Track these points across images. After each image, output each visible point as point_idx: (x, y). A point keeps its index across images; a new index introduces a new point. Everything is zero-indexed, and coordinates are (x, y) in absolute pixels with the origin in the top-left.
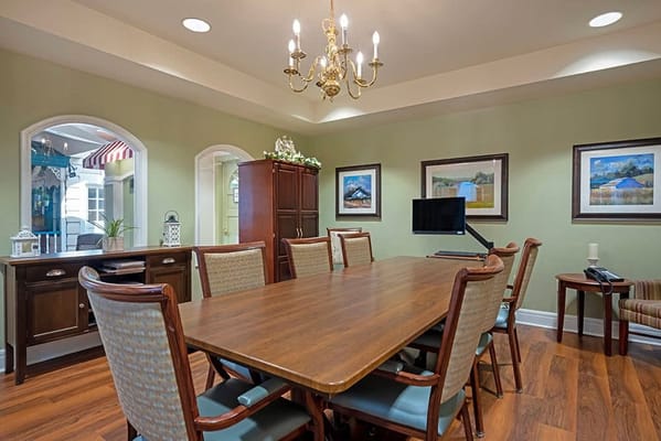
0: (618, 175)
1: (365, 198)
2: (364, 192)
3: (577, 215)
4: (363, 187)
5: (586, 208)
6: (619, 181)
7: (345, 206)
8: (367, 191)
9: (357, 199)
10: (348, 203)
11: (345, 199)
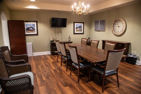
0: (79, 27)
1: (33, 30)
2: (33, 28)
3: (74, 33)
4: (32, 27)
5: (75, 32)
6: (79, 28)
7: (27, 32)
8: (34, 28)
9: (31, 30)
10: (28, 31)
11: (26, 30)
